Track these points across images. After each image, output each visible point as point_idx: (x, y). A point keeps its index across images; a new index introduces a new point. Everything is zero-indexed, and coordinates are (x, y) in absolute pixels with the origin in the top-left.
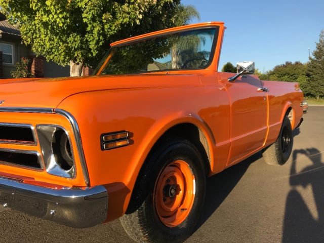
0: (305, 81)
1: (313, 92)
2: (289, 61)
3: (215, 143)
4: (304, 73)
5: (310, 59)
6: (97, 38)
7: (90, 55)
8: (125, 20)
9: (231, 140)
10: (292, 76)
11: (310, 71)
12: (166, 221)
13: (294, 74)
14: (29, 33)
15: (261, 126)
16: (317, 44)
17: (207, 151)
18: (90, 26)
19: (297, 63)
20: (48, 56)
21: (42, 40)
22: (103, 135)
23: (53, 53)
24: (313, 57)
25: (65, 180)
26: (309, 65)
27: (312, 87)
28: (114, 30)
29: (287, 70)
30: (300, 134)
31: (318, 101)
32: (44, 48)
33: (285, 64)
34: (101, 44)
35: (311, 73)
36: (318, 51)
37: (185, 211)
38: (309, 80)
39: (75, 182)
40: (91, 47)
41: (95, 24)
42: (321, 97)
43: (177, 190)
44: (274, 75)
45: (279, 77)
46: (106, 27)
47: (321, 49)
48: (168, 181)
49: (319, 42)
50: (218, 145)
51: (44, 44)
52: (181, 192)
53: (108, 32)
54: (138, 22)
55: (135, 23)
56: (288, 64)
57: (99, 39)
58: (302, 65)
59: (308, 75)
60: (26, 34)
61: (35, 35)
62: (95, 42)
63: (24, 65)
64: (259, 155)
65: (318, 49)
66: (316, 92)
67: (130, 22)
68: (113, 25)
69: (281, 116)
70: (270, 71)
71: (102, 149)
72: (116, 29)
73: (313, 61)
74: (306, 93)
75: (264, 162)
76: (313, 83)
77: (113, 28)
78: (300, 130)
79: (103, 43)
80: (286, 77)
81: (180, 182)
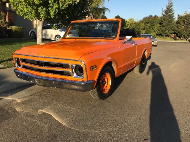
0: (159, 27)
1: (162, 33)
2: (151, 15)
3: (117, 67)
4: (158, 22)
5: (162, 14)
6: (55, 10)
7: (49, 17)
8: (70, 3)
9: (122, 66)
10: (152, 23)
11: (162, 21)
12: (103, 92)
13: (154, 23)
14: (14, 3)
15: (133, 59)
16: (167, 6)
17: (115, 70)
18: (51, 4)
19: (155, 16)
20: (25, 16)
21: (22, 7)
22: (91, 67)
23: (28, 15)
24: (164, 13)
25: (80, 79)
26: (161, 18)
27: (162, 30)
28: (64, 7)
29: (150, 20)
30: (151, 59)
31: (165, 39)
32: (23, 12)
33: (149, 16)
34: (56, 13)
35: (162, 22)
36: (167, 9)
37: (107, 90)
38: (160, 26)
39: (83, 80)
40: (51, 14)
41: (55, 4)
42: (166, 36)
43: (106, 82)
44: (143, 23)
45: (145, 24)
46: (61, 5)
47: (168, 8)
48: (103, 79)
49: (168, 5)
50: (118, 67)
51: (23, 10)
52: (107, 83)
53: (62, 8)
54: (76, 3)
55: (75, 4)
56: (151, 16)
57: (56, 10)
58: (158, 17)
59: (161, 24)
60: (13, 4)
61: (18, 5)
62: (54, 12)
63: (2, 16)
64: (132, 70)
65: (167, 8)
66: (164, 33)
67: (72, 3)
68: (64, 5)
69: (142, 53)
70: (141, 20)
71: (91, 71)
72: (66, 7)
73: (164, 15)
74: (158, 34)
75: (134, 72)
76: (163, 28)
77: (64, 6)
78: (151, 57)
79: (57, 13)
80: (149, 24)
81: (106, 80)
